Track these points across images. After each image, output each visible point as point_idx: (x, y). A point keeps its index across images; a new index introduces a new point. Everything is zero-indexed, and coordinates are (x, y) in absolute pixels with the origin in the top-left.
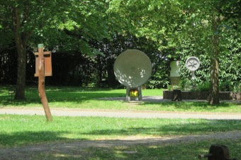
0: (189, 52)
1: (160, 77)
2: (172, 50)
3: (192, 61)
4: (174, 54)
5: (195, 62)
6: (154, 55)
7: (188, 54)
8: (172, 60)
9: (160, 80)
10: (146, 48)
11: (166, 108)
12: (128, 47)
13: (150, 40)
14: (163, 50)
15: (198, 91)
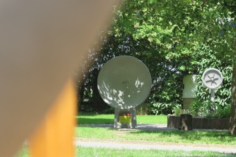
0: (211, 63)
1: (168, 98)
2: (186, 59)
3: (211, 75)
4: (189, 65)
5: (216, 76)
6: (161, 66)
7: (209, 65)
8: (185, 73)
9: (168, 102)
10: (149, 54)
11: (167, 138)
12: (123, 53)
13: (154, 43)
14: (173, 59)
15: (216, 117)
